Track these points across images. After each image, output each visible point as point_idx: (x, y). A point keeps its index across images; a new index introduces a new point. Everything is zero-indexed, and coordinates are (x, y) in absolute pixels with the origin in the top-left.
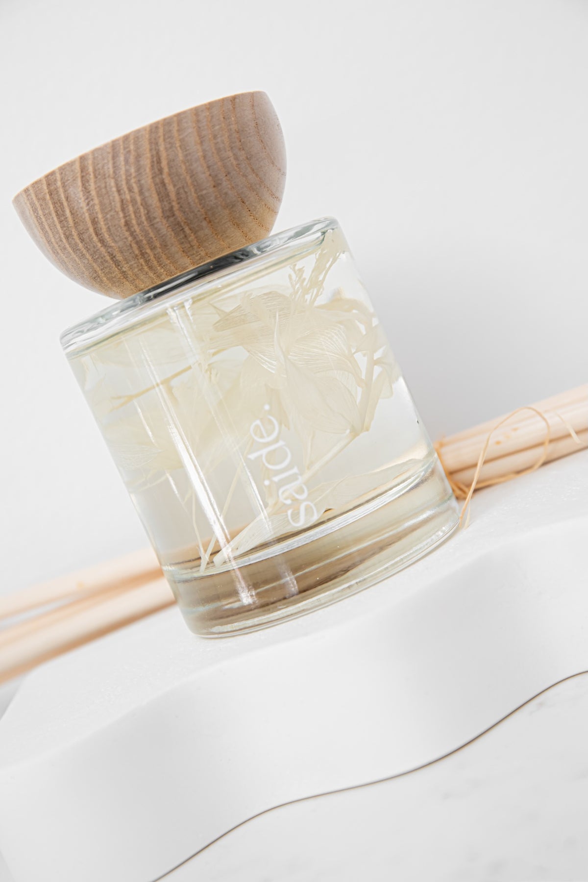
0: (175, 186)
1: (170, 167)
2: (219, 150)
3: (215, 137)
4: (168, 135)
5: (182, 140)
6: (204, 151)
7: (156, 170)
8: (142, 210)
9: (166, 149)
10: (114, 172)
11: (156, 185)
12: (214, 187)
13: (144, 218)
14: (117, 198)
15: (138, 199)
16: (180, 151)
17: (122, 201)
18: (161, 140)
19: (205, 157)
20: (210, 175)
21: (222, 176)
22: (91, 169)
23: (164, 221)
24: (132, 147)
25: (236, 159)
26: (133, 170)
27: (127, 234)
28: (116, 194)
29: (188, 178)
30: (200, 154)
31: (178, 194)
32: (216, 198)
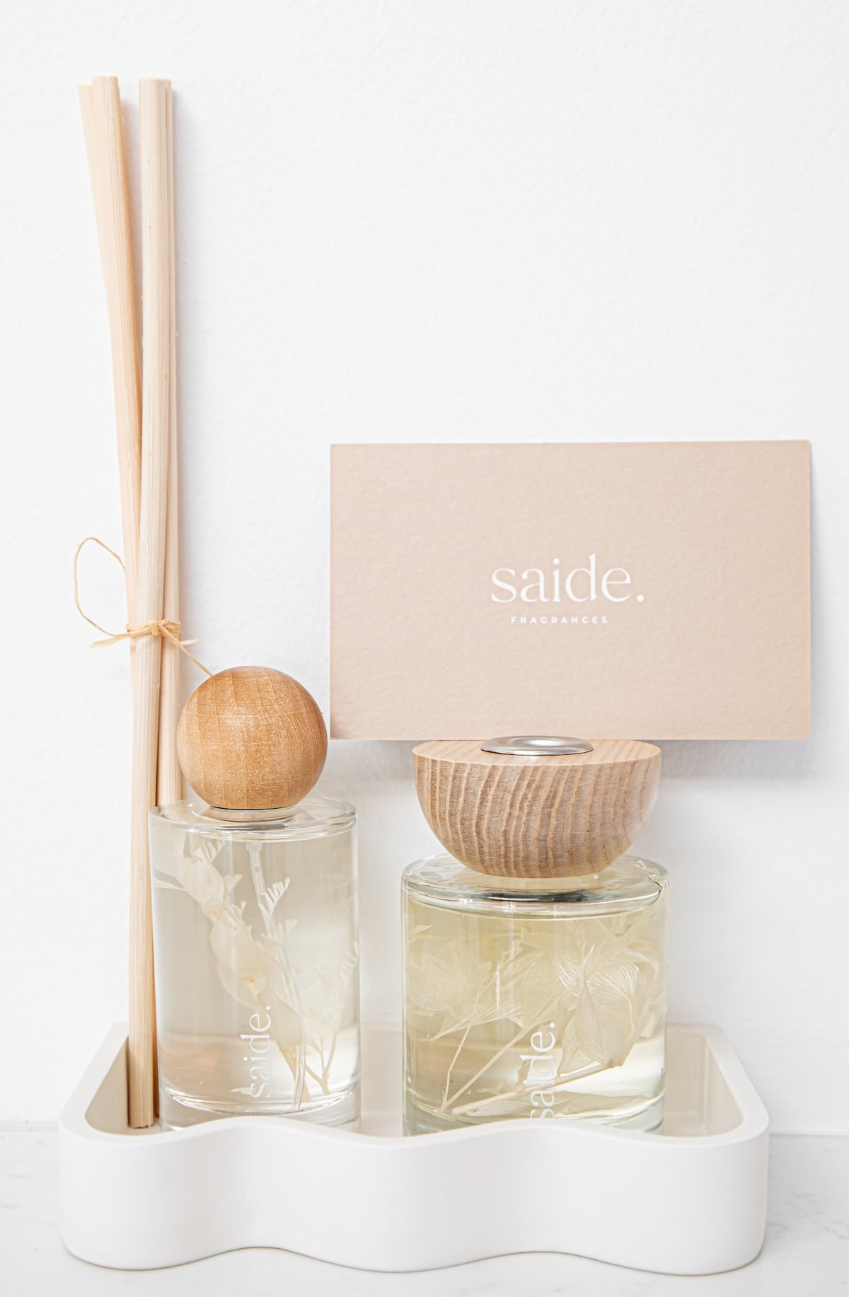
0: (557, 820)
1: (561, 805)
2: (604, 804)
3: (606, 793)
4: (570, 780)
5: (579, 788)
6: (593, 802)
7: (549, 804)
8: (523, 827)
9: (564, 790)
10: (515, 790)
11: (543, 814)
12: (588, 831)
13: (521, 834)
14: (507, 810)
15: (524, 818)
16: (574, 796)
17: (510, 814)
18: (563, 782)
19: (591, 806)
20: (589, 822)
21: (597, 825)
22: (497, 779)
23: (536, 842)
24: (538, 778)
25: (615, 813)
26: (530, 796)
27: (502, 838)
28: (508, 807)
29: (571, 818)
30: (589, 803)
31: (557, 827)
32: (585, 839)
